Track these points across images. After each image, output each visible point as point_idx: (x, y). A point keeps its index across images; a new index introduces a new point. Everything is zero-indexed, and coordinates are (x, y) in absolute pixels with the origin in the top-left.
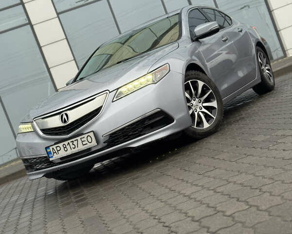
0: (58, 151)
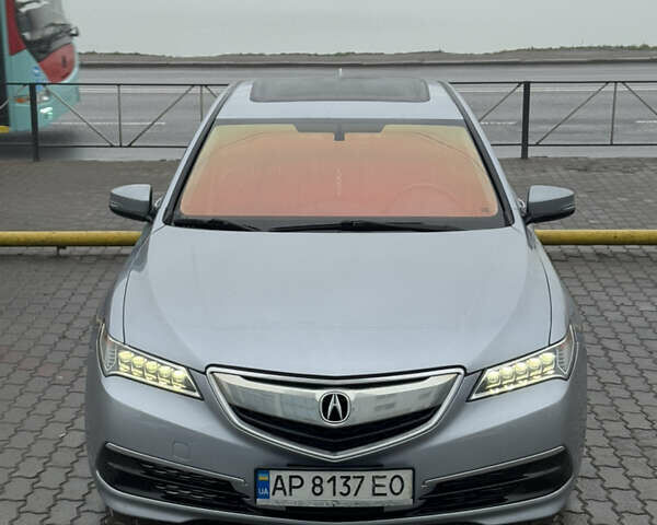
0: (292, 487)
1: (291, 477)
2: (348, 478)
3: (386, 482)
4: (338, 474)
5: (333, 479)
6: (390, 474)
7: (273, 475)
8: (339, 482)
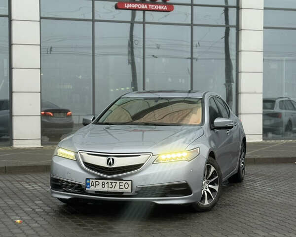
0: (96, 185)
1: (96, 182)
2: (112, 183)
3: (123, 184)
4: (109, 181)
5: (108, 182)
6: (125, 182)
7: (91, 181)
8: (110, 184)
